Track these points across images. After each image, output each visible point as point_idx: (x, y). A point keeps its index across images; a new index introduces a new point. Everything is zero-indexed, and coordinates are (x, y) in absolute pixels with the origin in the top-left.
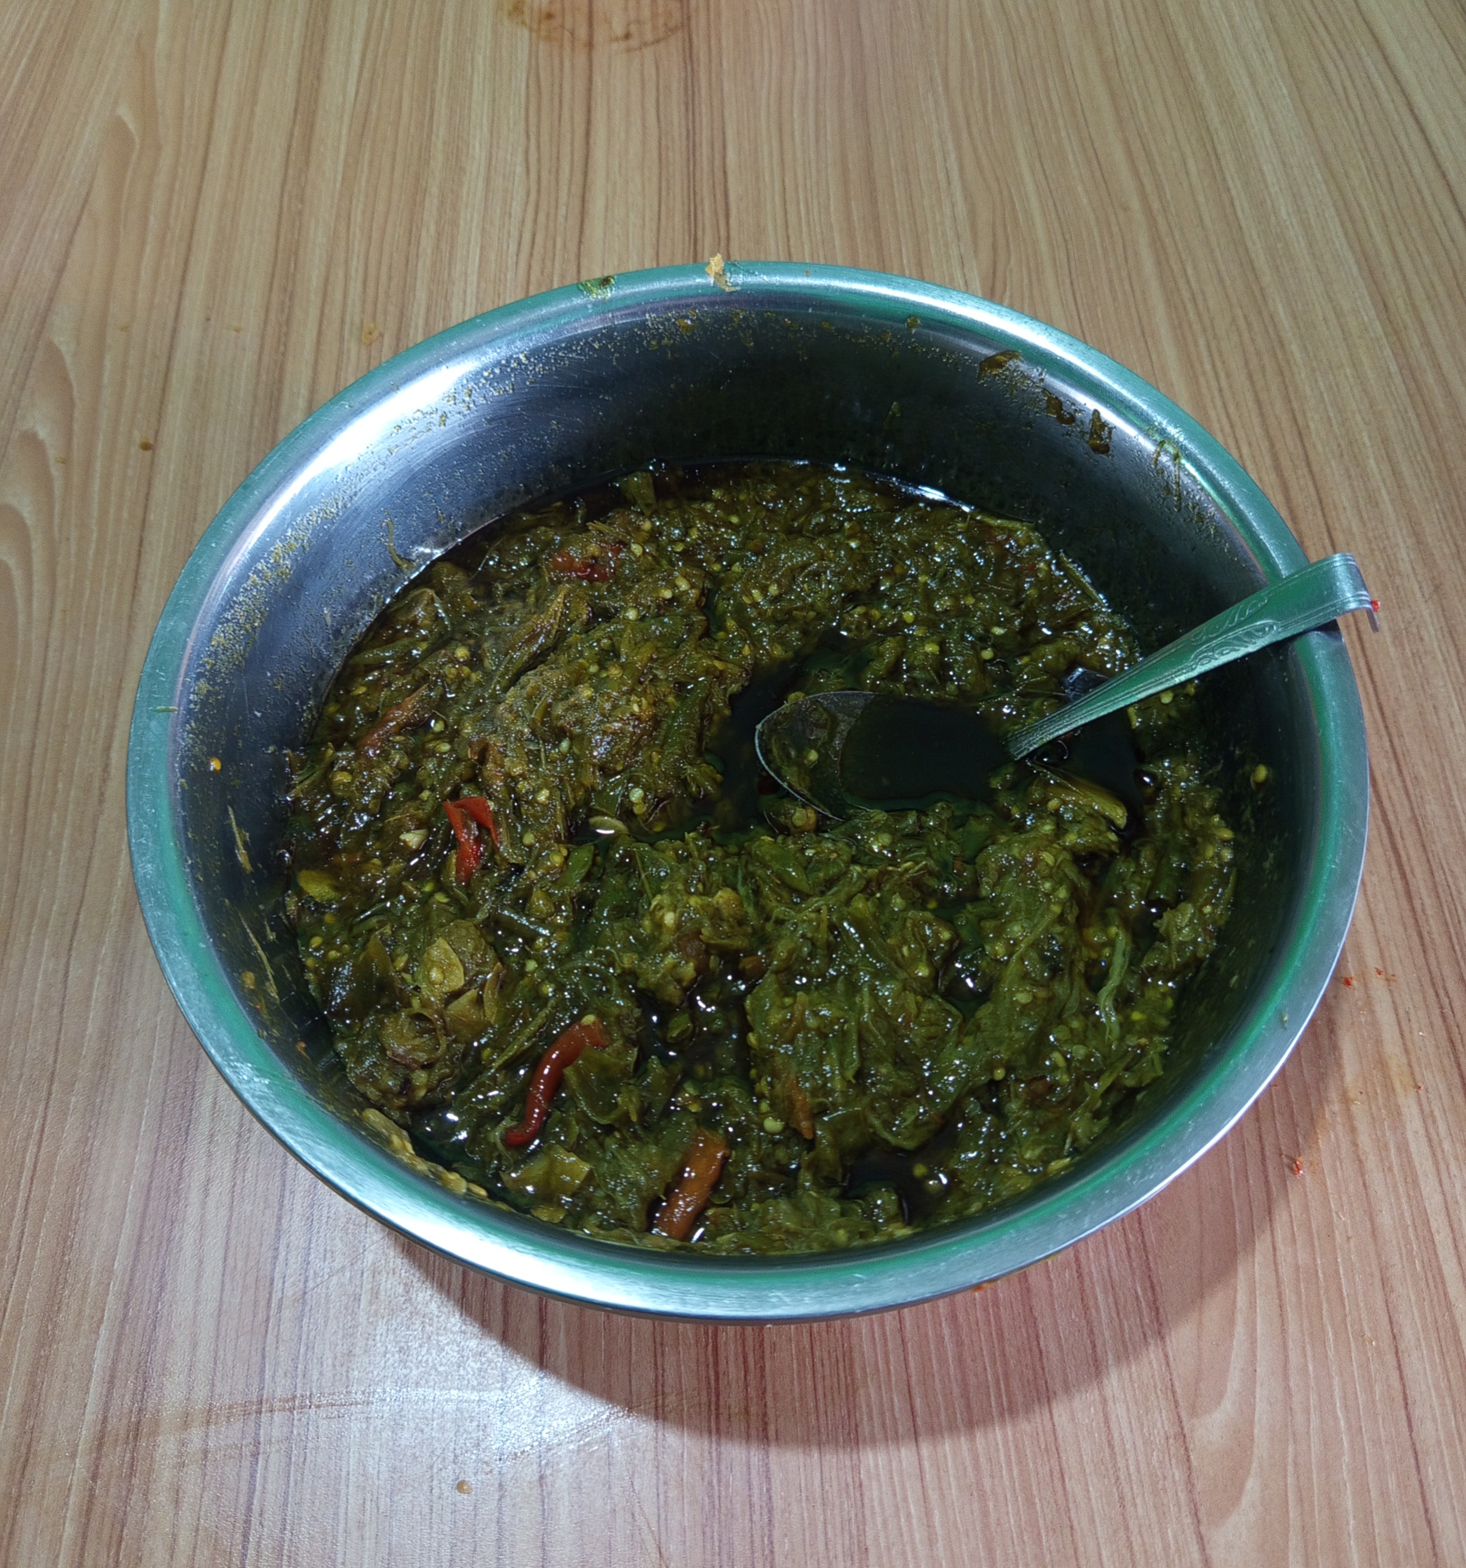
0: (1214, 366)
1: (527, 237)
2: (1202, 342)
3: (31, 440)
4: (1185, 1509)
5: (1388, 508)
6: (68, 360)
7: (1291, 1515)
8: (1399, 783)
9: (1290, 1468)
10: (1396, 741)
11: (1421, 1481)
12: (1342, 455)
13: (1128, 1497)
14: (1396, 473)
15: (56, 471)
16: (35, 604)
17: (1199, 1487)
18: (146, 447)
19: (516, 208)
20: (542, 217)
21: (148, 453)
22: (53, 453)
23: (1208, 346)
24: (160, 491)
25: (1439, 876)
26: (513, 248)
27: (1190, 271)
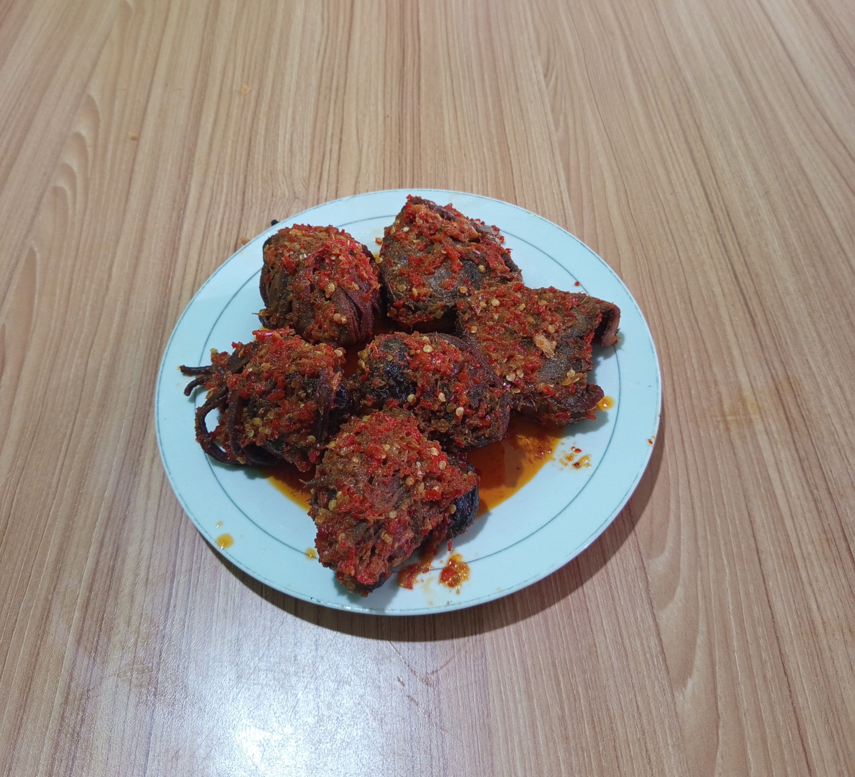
0: (656, 101)
1: (322, 50)
2: (650, 90)
3: (78, 136)
4: (645, 602)
5: (742, 158)
6: (98, 102)
7: (700, 604)
8: (748, 276)
9: (699, 583)
10: (747, 258)
11: (766, 588)
12: (718, 137)
13: (616, 596)
14: (746, 144)
15: (89, 149)
16: (78, 206)
17: (652, 591)
18: (134, 139)
19: (317, 37)
20: (330, 41)
21: (135, 142)
22: (89, 141)
23: (653, 92)
24: (140, 157)
25: (769, 317)
26: (315, 54)
27: (644, 60)
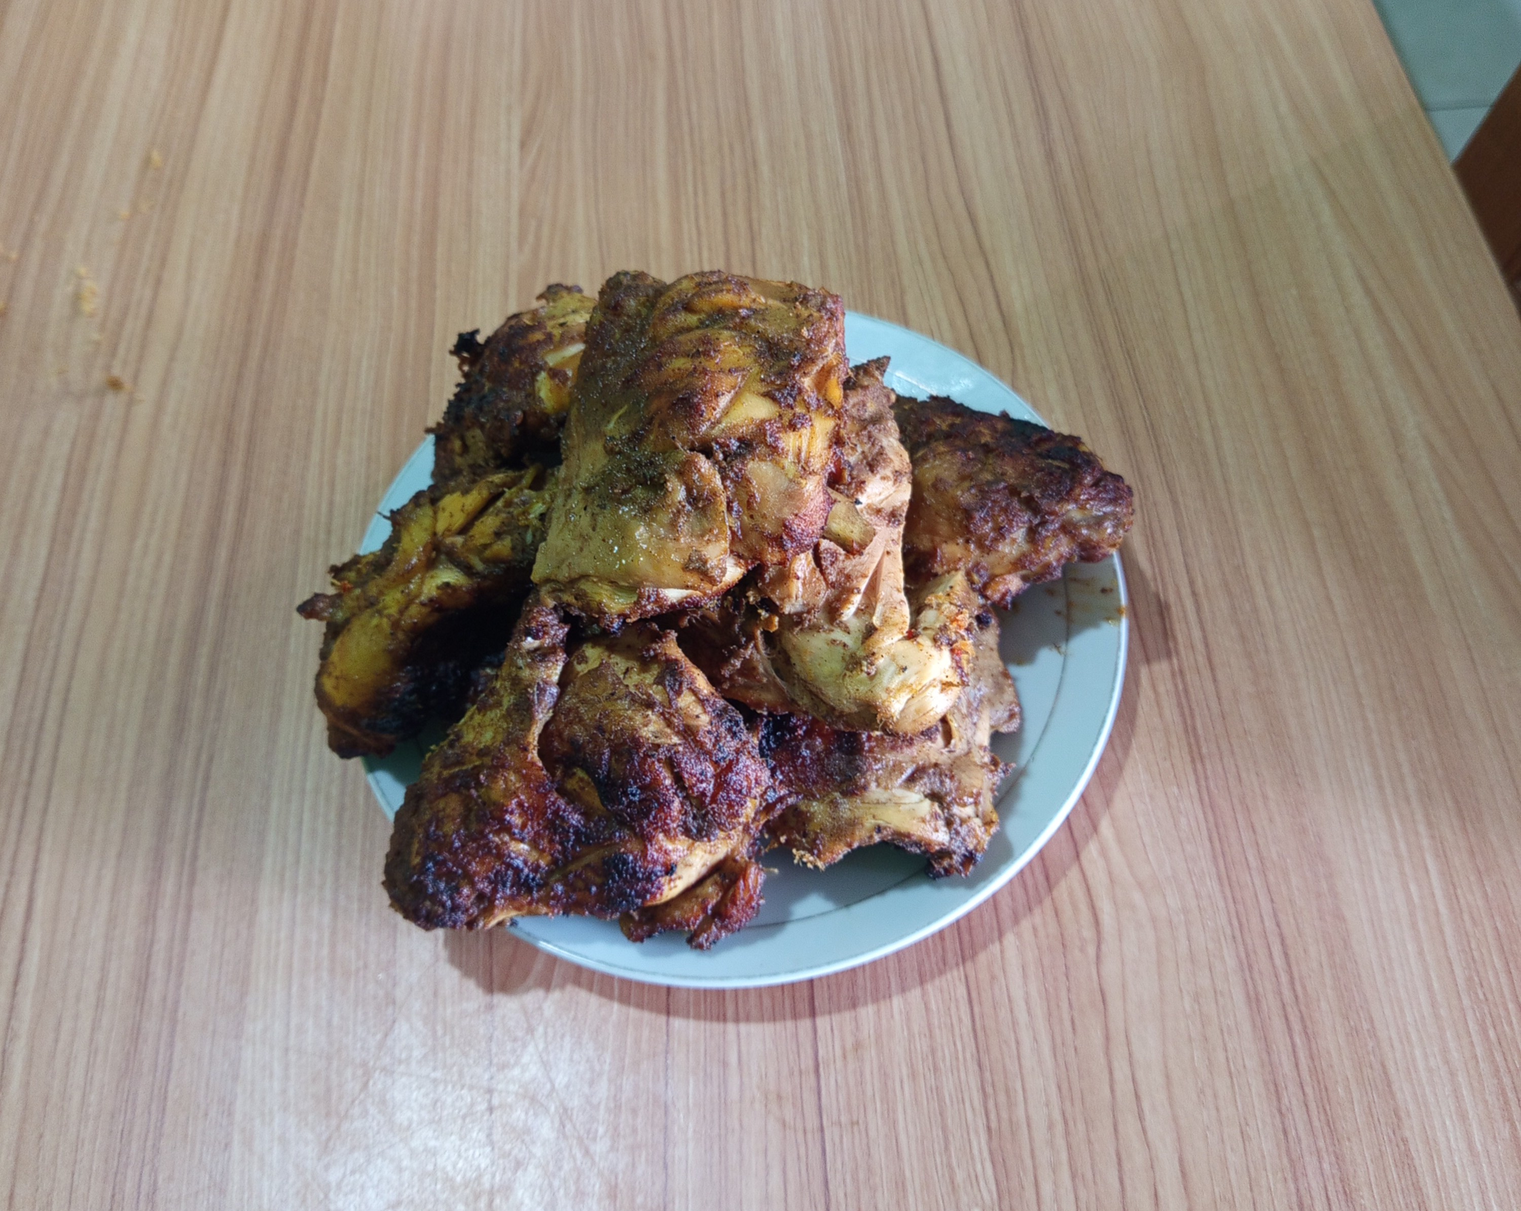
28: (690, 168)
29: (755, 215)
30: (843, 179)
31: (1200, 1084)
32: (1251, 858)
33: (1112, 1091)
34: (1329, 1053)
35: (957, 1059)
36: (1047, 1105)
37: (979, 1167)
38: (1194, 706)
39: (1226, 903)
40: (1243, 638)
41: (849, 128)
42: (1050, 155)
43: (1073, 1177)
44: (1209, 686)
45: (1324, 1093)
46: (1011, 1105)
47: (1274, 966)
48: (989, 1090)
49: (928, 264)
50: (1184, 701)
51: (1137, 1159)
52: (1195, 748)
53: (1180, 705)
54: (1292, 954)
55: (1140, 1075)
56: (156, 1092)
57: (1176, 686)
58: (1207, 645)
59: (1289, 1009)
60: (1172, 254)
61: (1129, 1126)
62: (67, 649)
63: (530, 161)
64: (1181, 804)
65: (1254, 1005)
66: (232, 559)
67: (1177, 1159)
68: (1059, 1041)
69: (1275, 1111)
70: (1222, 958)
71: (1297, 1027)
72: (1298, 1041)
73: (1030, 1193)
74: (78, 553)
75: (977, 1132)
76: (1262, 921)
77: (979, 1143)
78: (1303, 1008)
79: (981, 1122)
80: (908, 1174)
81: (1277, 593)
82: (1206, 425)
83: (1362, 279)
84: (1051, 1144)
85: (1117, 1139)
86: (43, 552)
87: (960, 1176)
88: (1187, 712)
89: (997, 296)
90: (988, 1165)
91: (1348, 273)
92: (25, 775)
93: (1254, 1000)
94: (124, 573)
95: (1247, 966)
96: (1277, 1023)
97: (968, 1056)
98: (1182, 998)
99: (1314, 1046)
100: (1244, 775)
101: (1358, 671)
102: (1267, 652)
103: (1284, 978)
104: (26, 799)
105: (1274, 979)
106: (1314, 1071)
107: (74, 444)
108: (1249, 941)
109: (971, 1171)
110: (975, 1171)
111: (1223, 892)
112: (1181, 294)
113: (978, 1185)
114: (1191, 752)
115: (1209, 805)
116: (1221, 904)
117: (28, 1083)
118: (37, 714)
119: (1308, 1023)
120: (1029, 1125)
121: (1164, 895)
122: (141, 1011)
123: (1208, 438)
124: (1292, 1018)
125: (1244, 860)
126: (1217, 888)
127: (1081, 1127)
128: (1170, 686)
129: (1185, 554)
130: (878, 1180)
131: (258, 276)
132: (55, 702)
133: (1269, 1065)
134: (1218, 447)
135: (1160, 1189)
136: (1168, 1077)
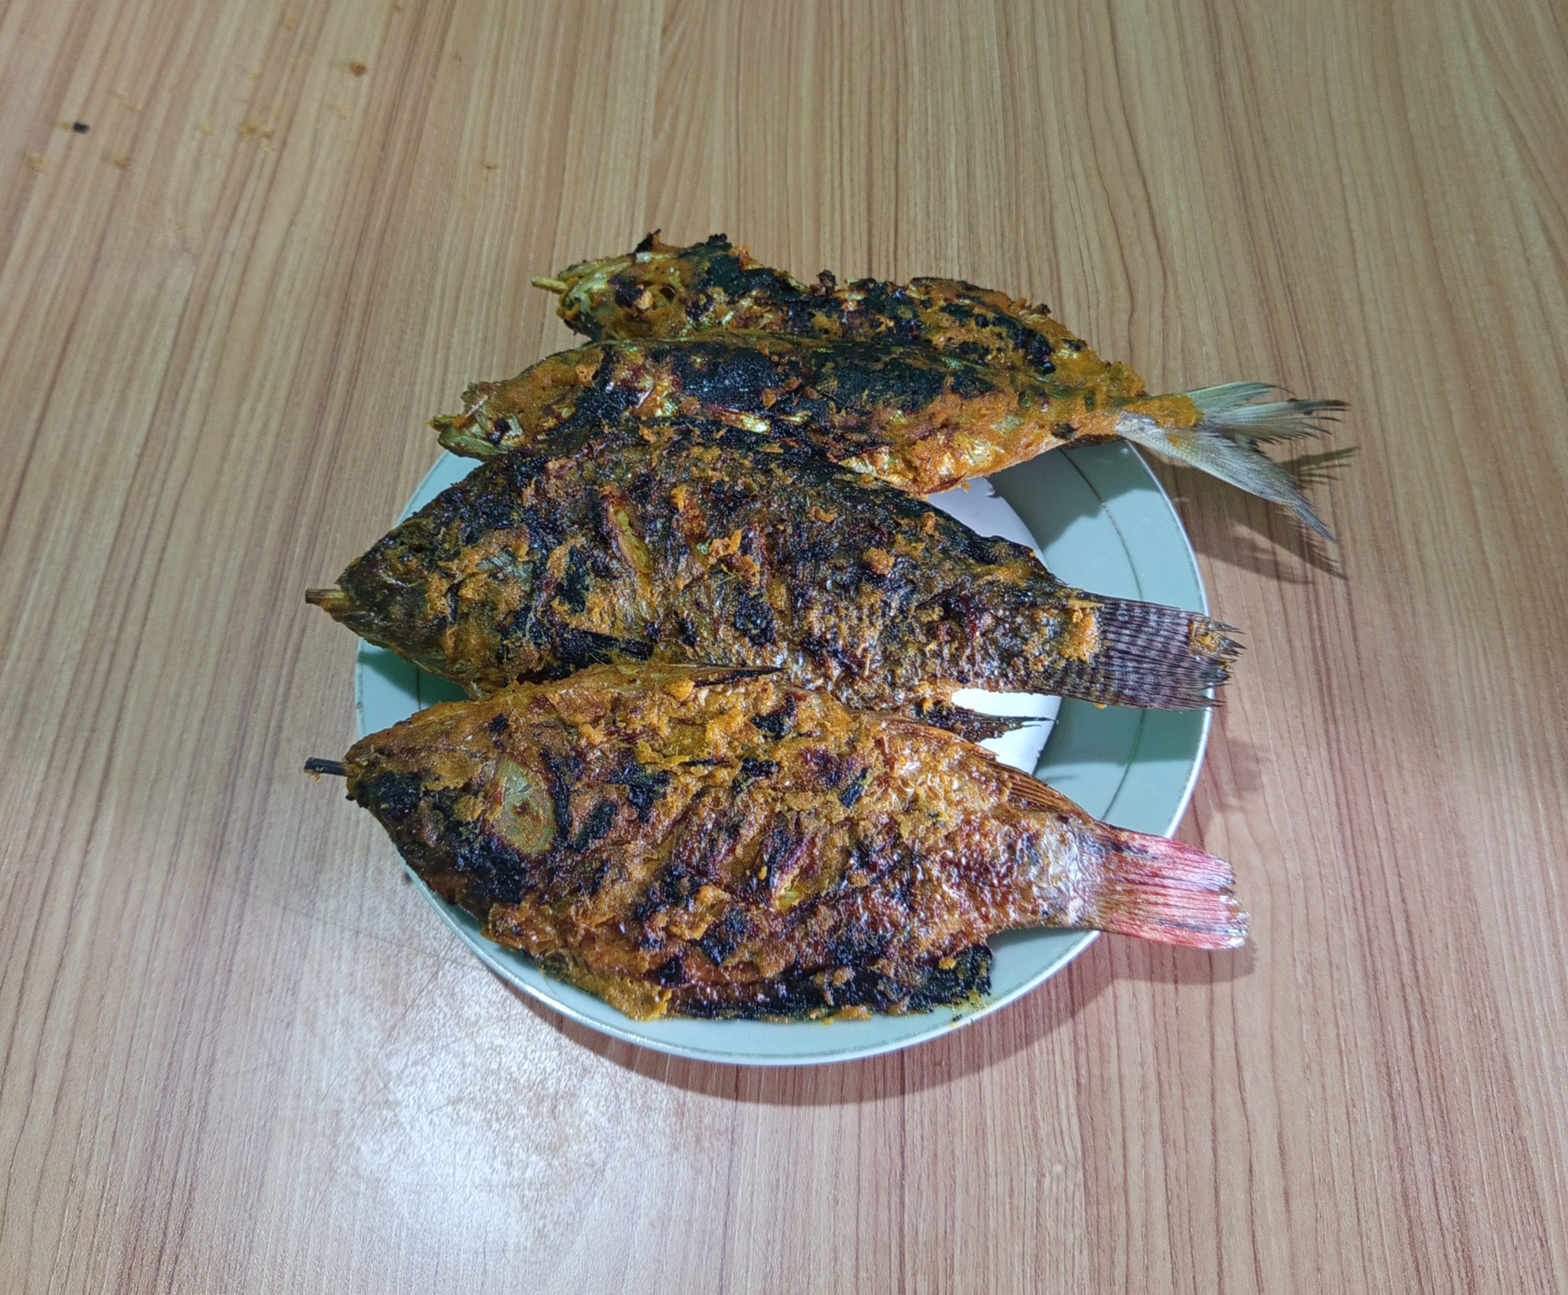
28: (837, 64)
29: (901, 117)
30: (997, 86)
31: (1307, 1060)
32: (1380, 829)
33: (1213, 1057)
34: (1448, 1040)
35: (1050, 1008)
36: (1142, 1066)
37: (1065, 1122)
38: (1332, 665)
39: (1349, 872)
40: (1389, 596)
41: (1008, 35)
42: (1219, 76)
43: (1164, 1143)
44: (1349, 645)
45: (1439, 1081)
46: (1103, 1061)
47: (1396, 944)
48: (1082, 1044)
49: (1081, 180)
50: (1321, 659)
51: (1233, 1130)
52: (1328, 709)
53: (1316, 662)
54: (1415, 932)
55: (1243, 1043)
56: (221, 963)
57: (1313, 641)
58: (1350, 602)
59: (1408, 990)
60: (1343, 188)
61: (1228, 1095)
62: (166, 508)
63: (671, 47)
64: (1309, 766)
65: (1371, 982)
66: (338, 432)
67: (1276, 1136)
68: (1159, 1000)
69: (1385, 1095)
70: (1341, 930)
71: (1415, 1009)
72: (1415, 1022)
73: (1117, 1155)
74: (184, 414)
75: (1065, 1085)
76: (1387, 896)
77: (1067, 1097)
78: (1424, 991)
79: (1071, 1075)
80: (989, 1121)
81: (1430, 553)
82: (1367, 371)
83: (1546, 230)
84: (1143, 1105)
85: (1214, 1107)
86: (149, 409)
87: (1044, 1130)
88: (1323, 669)
89: (1153, 218)
90: (1075, 1121)
91: (1531, 222)
92: (113, 632)
93: (1371, 977)
94: (230, 437)
95: (1366, 941)
96: (1394, 1005)
97: (1062, 1006)
98: (1295, 966)
99: (1432, 1031)
100: (1379, 741)
101: (1510, 642)
102: (1414, 614)
103: (1405, 957)
104: (113, 656)
105: (1395, 958)
106: (1430, 1057)
107: (187, 300)
108: (1371, 915)
109: (1057, 1126)
110: (1060, 1125)
111: (1347, 861)
112: (1350, 230)
113: (1063, 1140)
114: (1324, 712)
115: (1338, 768)
116: (1344, 874)
117: (93, 943)
118: (131, 572)
119: (1428, 1007)
120: (1121, 1085)
121: (1284, 859)
122: (213, 880)
123: (1368, 385)
124: (1410, 999)
125: (1372, 829)
126: (1341, 855)
127: (1176, 1091)
128: (1307, 642)
129: (1333, 505)
130: (957, 1124)
131: (384, 146)
132: (150, 561)
133: (1382, 1046)
134: (1377, 393)
135: (1255, 1164)
136: (1272, 1048)
